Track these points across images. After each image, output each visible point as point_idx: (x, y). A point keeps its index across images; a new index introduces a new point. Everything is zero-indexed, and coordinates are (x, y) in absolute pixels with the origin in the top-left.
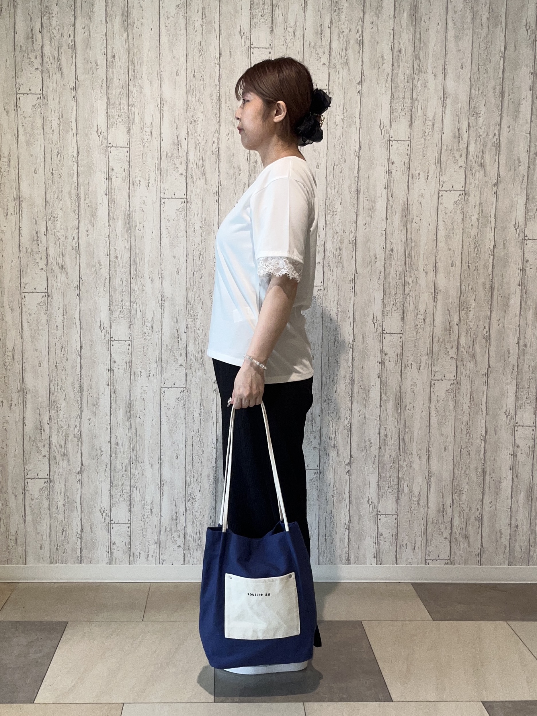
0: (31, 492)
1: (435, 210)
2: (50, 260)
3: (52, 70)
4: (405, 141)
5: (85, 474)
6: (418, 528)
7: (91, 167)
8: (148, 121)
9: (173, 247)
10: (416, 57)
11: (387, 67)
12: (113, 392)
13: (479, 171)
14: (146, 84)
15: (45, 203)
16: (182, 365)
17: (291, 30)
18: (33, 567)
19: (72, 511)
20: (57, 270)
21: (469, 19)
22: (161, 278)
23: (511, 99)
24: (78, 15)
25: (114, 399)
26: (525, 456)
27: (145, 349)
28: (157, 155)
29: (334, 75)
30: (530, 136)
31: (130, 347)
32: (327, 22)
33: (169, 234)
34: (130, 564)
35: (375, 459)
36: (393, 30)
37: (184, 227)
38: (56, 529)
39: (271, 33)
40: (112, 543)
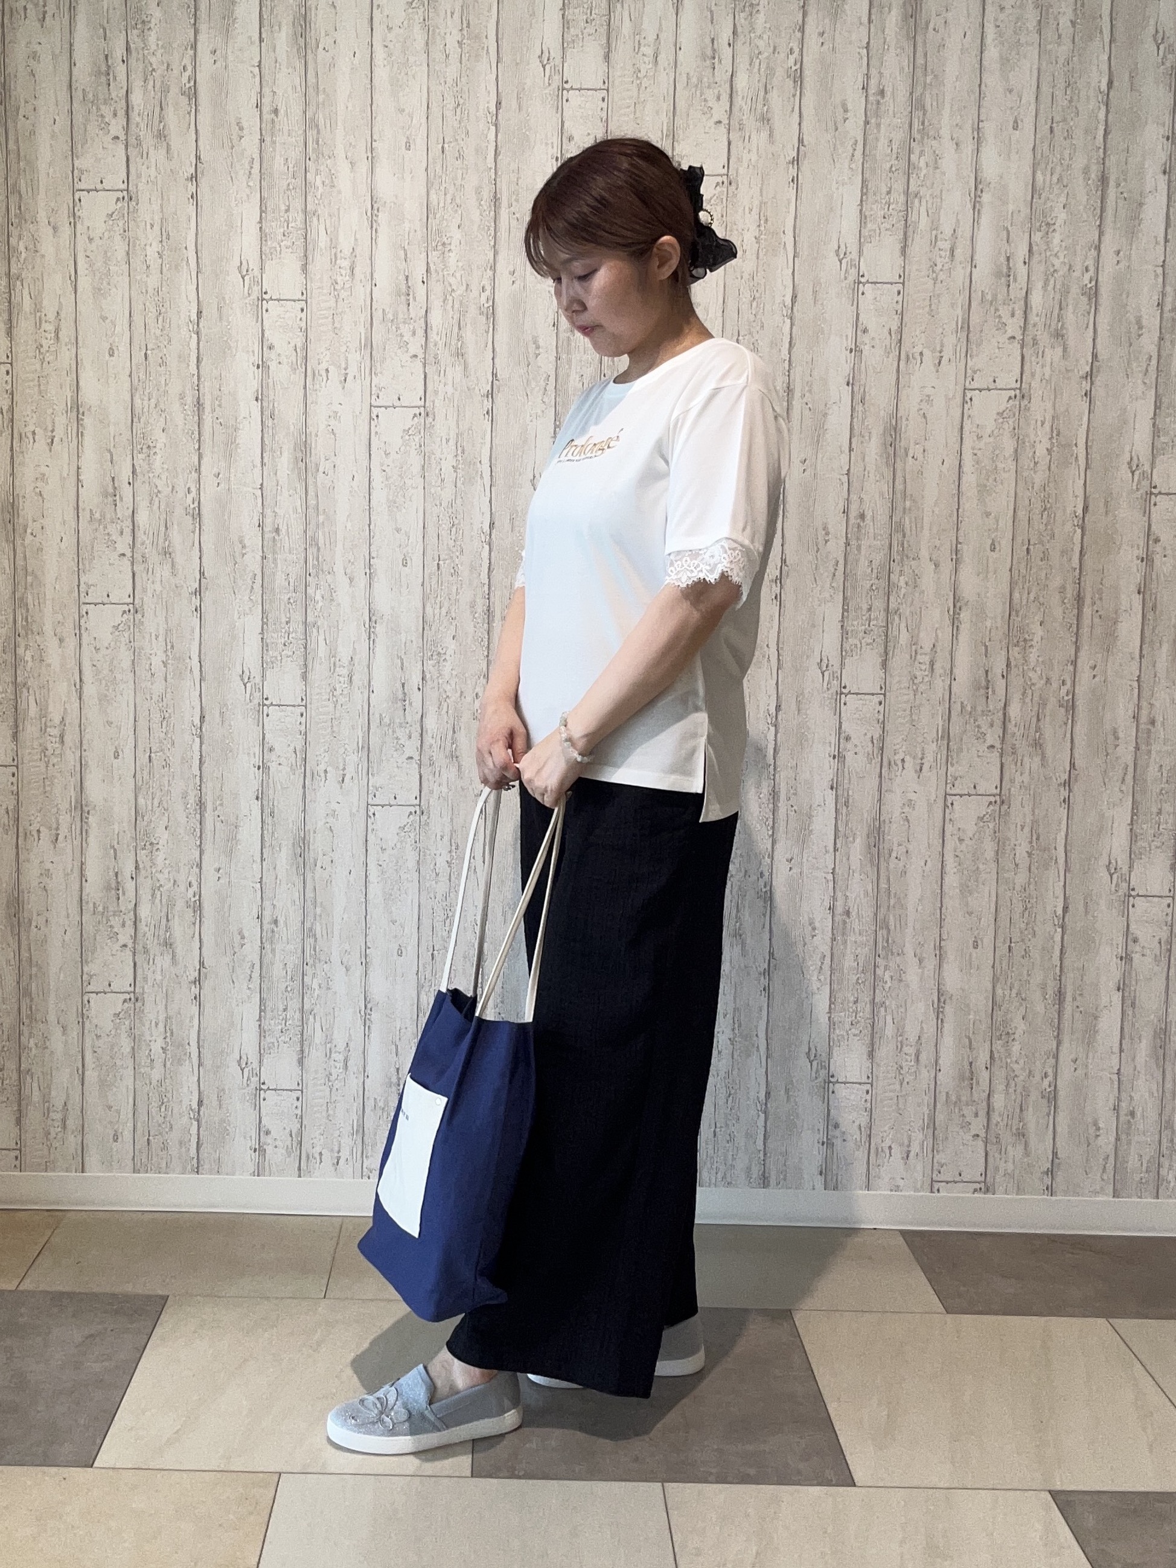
0: (95, 1021)
1: (956, 433)
2: (140, 536)
3: (148, 140)
4: (892, 284)
5: (207, 985)
6: (916, 1111)
7: (226, 341)
8: (345, 245)
9: (395, 509)
10: (916, 104)
11: (854, 127)
12: (267, 814)
13: (1053, 347)
14: (343, 167)
15: (130, 419)
16: (411, 758)
17: (649, 51)
18: (99, 1177)
19: (180, 1062)
20: (154, 558)
21: (1032, 24)
22: (370, 575)
23: (1122, 193)
24: (203, 27)
25: (270, 828)
26: (1151, 960)
27: (335, 723)
28: (364, 316)
29: (740, 143)
30: (1164, 271)
31: (303, 720)
32: (726, 34)
33: (386, 482)
34: (300, 1176)
35: (822, 963)
36: (867, 48)
37: (419, 468)
38: (146, 1099)
39: (607, 57)
40: (262, 1131)
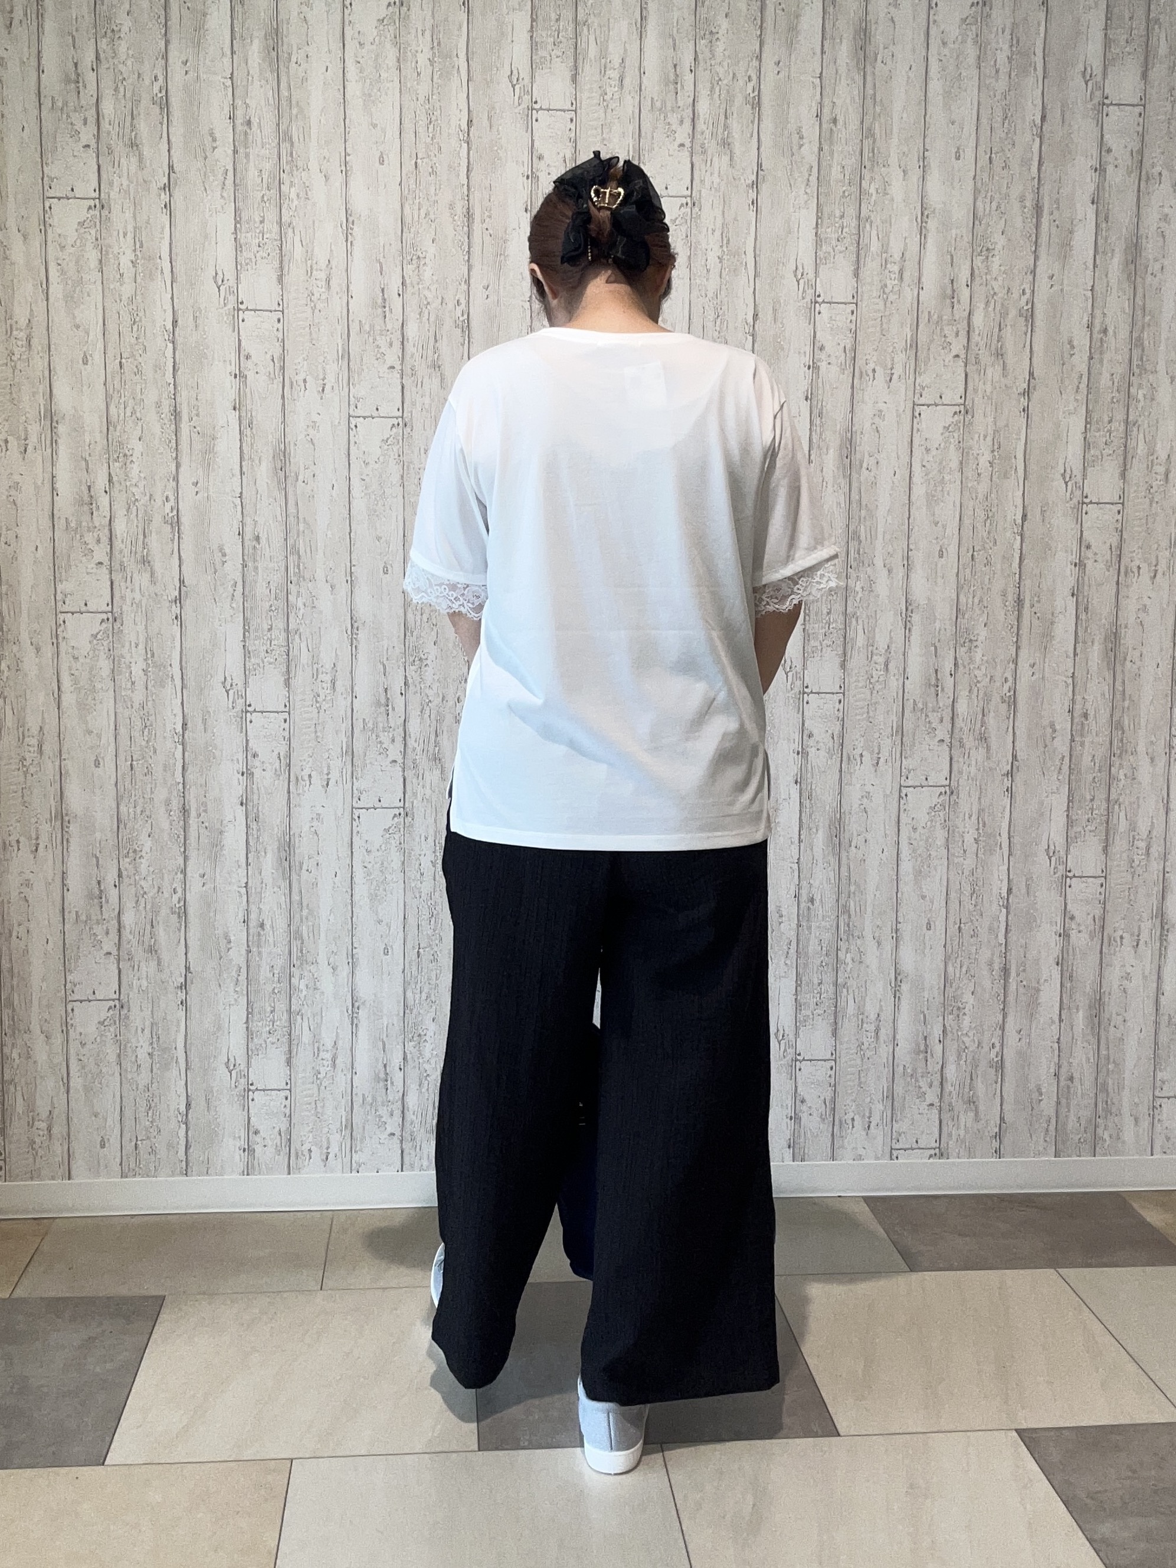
0: (79, 1029)
1: (906, 444)
2: (118, 545)
3: (119, 148)
4: (845, 303)
6: (876, 1084)
7: (203, 350)
8: (321, 257)
9: (375, 518)
10: (867, 133)
11: (809, 152)
12: (252, 819)
13: (993, 365)
14: (317, 180)
15: (105, 427)
17: (614, 74)
18: (86, 1184)
19: (167, 1067)
20: (132, 566)
21: (972, 60)
22: (351, 582)
24: (174, 36)
25: (255, 832)
26: (1087, 936)
27: (319, 728)
28: (341, 328)
29: (702, 166)
30: (1093, 295)
31: (286, 725)
32: (688, 60)
33: (366, 492)
34: (289, 1173)
35: (789, 948)
36: (820, 77)
37: (399, 477)
38: (133, 1104)
39: (574, 79)
40: (251, 1130)
